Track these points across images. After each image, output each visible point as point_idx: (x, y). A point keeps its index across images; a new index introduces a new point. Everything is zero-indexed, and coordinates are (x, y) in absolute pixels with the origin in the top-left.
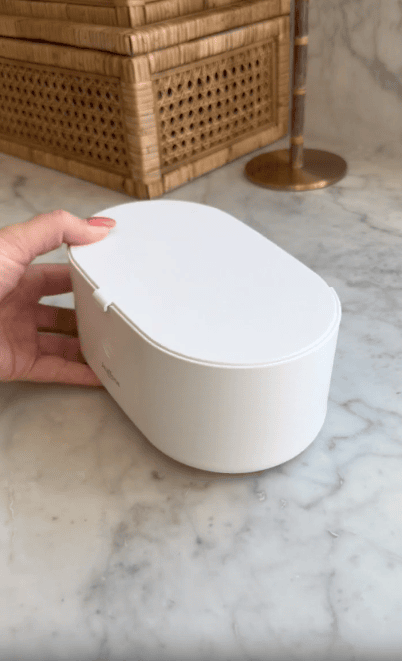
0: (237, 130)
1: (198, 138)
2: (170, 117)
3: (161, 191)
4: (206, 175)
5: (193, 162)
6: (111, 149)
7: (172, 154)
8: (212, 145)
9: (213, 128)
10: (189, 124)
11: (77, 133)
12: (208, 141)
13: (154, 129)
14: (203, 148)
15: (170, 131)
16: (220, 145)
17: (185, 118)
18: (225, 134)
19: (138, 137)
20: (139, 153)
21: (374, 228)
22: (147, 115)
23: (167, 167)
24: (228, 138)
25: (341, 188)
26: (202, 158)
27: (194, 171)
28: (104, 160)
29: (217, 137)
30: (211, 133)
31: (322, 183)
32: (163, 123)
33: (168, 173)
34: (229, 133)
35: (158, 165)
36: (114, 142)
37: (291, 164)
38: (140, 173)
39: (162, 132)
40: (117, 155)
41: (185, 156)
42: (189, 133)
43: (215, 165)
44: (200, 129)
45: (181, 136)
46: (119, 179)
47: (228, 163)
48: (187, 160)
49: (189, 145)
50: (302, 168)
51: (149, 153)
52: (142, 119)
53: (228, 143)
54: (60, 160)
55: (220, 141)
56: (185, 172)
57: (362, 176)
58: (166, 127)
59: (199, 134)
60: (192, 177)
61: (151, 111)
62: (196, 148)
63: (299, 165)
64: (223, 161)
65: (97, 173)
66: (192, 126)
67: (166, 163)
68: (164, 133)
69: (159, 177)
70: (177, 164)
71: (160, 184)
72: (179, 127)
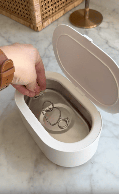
0: (67, 3)
1: (54, 8)
2: (44, 4)
3: (42, 28)
4: (57, 20)
5: (52, 17)
6: (25, 14)
7: (45, 15)
8: (59, 10)
9: (59, 4)
10: (51, 4)
11: (14, 7)
12: (57, 8)
13: (40, 9)
14: (56, 11)
15: (45, 8)
16: (61, 9)
17: (50, 3)
18: (63, 5)
19: (34, 12)
20: (35, 17)
21: (110, 47)
22: (37, 5)
23: (44, 20)
24: (64, 6)
25: (100, 28)
26: (55, 15)
27: (53, 19)
28: (23, 16)
29: (60, 6)
30: (58, 6)
31: (95, 26)
32: (42, 6)
33: (44, 22)
34: (64, 4)
35: (41, 20)
36: (26, 12)
37: (84, 17)
38: (35, 23)
39: (42, 9)
40: (27, 16)
41: (50, 15)
42: (51, 7)
43: (60, 16)
44: (55, 5)
45: (48, 9)
46: (28, 24)
47: (64, 14)
48: (50, 16)
49: (51, 11)
50: (88, 19)
51: (38, 17)
52: (35, 7)
53: (64, 8)
54: (8, 14)
55: (61, 8)
56: (50, 20)
57: (107, 22)
58: (43, 7)
59: (54, 7)
60: (52, 22)
61: (38, 3)
62: (53, 12)
63: (87, 17)
64: (62, 14)
65: (21, 20)
66: (52, 5)
67: (44, 19)
68: (43, 9)
69: (42, 24)
70: (47, 18)
71: (42, 26)
72: (48, 6)
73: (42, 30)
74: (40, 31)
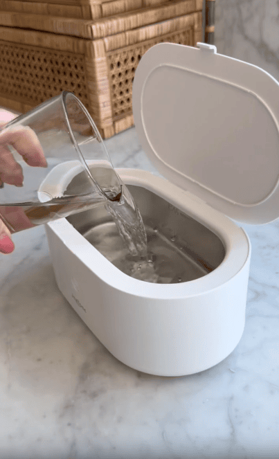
2: (119, 82)
3: (113, 133)
7: (120, 107)
13: (108, 90)
15: (119, 92)
17: (129, 82)
19: (97, 96)
20: (97, 107)
22: (103, 80)
23: (117, 116)
32: (114, 86)
33: (117, 120)
35: (111, 115)
38: (98, 120)
39: (113, 92)
41: (129, 109)
45: (127, 95)
48: (131, 112)
51: (104, 106)
52: (100, 83)
56: (129, 120)
58: (116, 89)
61: (106, 77)
67: (116, 114)
68: (115, 92)
69: (111, 123)
70: (124, 114)
71: (112, 128)
72: (125, 89)
73: (112, 137)
74: (109, 138)
